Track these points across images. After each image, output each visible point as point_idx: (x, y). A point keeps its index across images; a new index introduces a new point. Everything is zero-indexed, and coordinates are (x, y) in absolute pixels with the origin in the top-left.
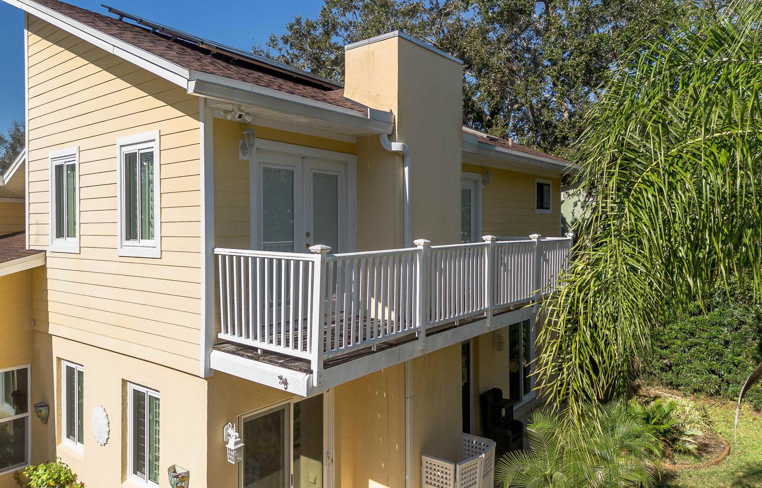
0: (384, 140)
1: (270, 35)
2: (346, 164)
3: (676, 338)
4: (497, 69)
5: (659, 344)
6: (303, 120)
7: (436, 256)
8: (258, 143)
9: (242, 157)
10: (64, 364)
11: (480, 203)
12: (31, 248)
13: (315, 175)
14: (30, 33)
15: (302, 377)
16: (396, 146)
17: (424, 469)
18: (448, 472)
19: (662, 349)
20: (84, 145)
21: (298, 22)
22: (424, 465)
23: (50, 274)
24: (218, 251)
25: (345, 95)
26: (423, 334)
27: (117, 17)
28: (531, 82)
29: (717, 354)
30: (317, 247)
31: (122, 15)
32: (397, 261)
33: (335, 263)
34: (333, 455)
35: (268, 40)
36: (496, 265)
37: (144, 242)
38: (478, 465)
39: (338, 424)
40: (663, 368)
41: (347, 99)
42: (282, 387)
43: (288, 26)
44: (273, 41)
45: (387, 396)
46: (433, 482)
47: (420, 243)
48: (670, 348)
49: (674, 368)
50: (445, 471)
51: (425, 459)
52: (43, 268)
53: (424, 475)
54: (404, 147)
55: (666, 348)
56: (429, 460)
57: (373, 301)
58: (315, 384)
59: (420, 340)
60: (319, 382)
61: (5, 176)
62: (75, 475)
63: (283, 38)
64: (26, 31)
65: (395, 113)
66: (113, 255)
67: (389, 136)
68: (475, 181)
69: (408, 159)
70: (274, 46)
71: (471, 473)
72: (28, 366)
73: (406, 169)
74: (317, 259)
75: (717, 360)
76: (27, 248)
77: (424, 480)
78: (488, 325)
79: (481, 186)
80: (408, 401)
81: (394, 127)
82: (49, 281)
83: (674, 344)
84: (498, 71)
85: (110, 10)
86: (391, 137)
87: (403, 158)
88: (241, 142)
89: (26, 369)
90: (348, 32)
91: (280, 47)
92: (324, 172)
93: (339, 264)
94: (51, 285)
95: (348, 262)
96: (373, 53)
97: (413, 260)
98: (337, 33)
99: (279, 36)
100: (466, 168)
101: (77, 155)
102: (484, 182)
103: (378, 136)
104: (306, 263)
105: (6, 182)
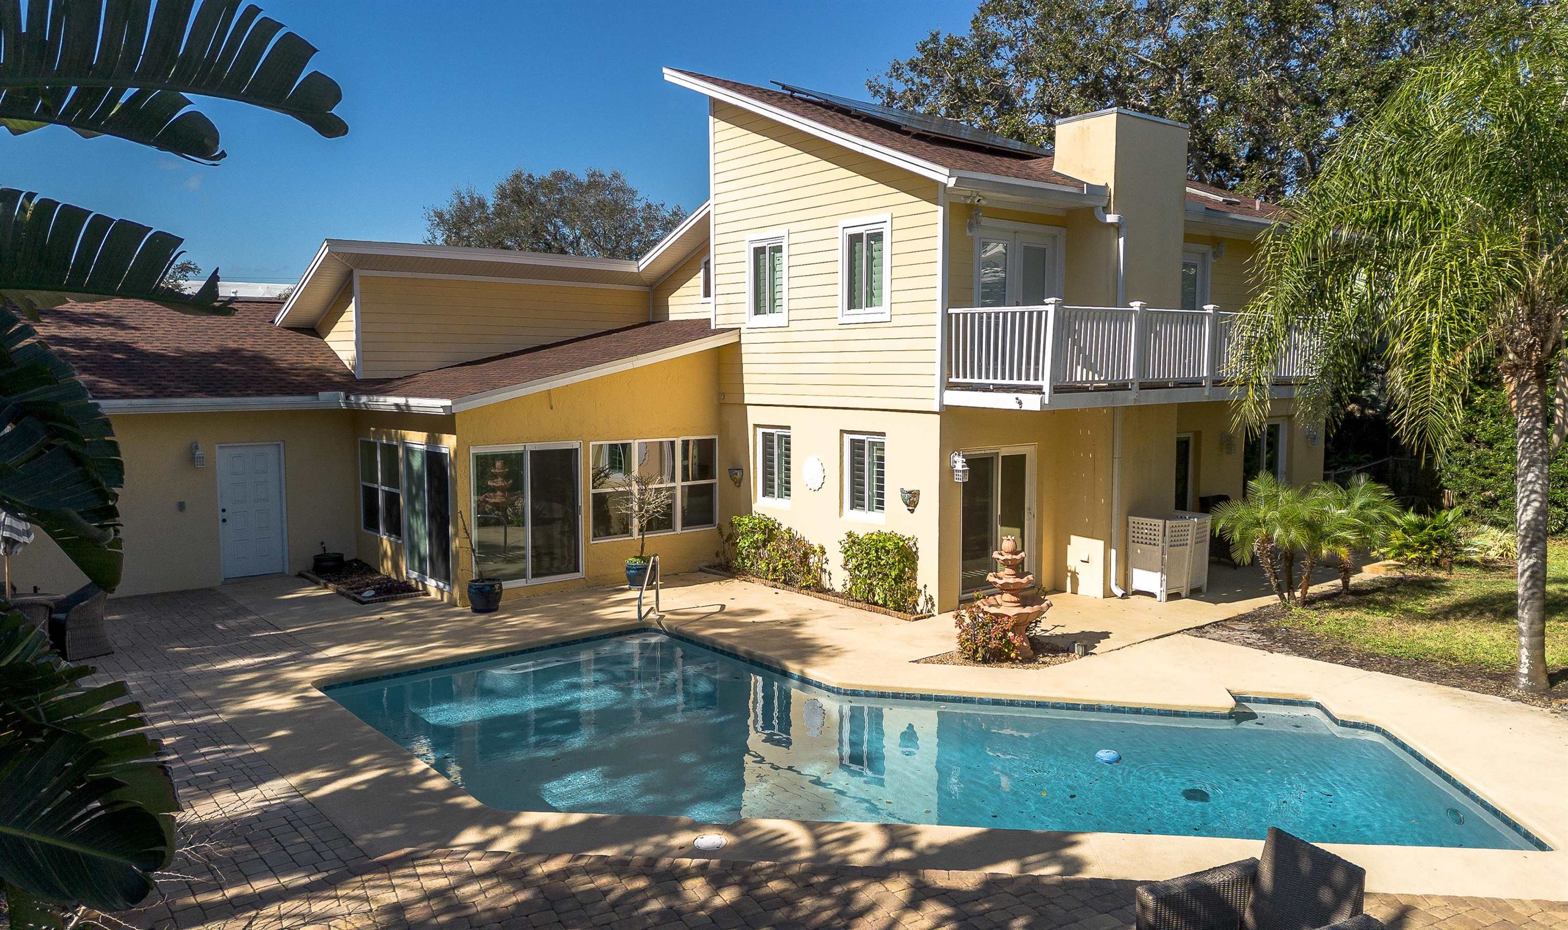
0: (1099, 213)
1: (892, 62)
2: (1054, 237)
3: (1505, 461)
4: (1250, 101)
5: (1481, 472)
6: (1023, 199)
7: (1151, 319)
8: (985, 221)
9: (969, 234)
10: (760, 431)
11: (1209, 281)
12: (718, 327)
13: (1026, 248)
14: (716, 120)
15: (1037, 397)
16: (1111, 218)
17: (1131, 529)
18: (1157, 533)
19: (1487, 478)
20: (794, 228)
21: (935, 38)
22: (1131, 525)
23: (744, 349)
24: (951, 311)
25: (1054, 169)
26: (1136, 386)
27: (789, 93)
28: (1304, 118)
29: (1562, 479)
30: (1052, 300)
31: (793, 92)
32: (1114, 318)
33: (1064, 313)
34: (1035, 511)
35: (889, 69)
36: (1218, 335)
37: (869, 310)
38: (1190, 528)
39: (1040, 483)
40: (1485, 503)
41: (1057, 173)
42: (1017, 407)
43: (919, 45)
44: (896, 70)
45: (1094, 456)
46: (1140, 540)
47: (1136, 305)
48: (1496, 475)
49: (1501, 502)
50: (1153, 528)
51: (1132, 519)
52: (738, 344)
53: (1131, 534)
54: (1120, 218)
55: (1492, 475)
56: (1136, 519)
57: (1079, 368)
58: (1047, 402)
59: (1133, 391)
60: (1050, 401)
61: (640, 262)
62: (780, 524)
63: (909, 64)
64: (711, 118)
65: (1111, 186)
66: (834, 324)
67: (1103, 208)
68: (1204, 254)
69: (1123, 231)
70: (898, 77)
71: (1183, 533)
72: (716, 437)
73: (1121, 240)
74: (1051, 309)
75: (1562, 486)
76: (713, 327)
77: (1131, 539)
78: (1206, 394)
79: (1210, 260)
80: (1116, 461)
81: (1110, 199)
82: (743, 356)
83: (1502, 469)
84: (1252, 105)
85: (784, 87)
86: (1106, 210)
87: (1118, 229)
88: (968, 220)
89: (713, 441)
90: (1014, 52)
91: (906, 77)
92: (1034, 246)
93: (1067, 314)
94: (745, 359)
95: (1073, 313)
96: (1088, 128)
97: (1129, 319)
98: (998, 55)
99: (904, 60)
100: (1189, 238)
101: (786, 237)
102: (1215, 255)
103: (1091, 210)
104: (1040, 313)
105: (641, 269)
